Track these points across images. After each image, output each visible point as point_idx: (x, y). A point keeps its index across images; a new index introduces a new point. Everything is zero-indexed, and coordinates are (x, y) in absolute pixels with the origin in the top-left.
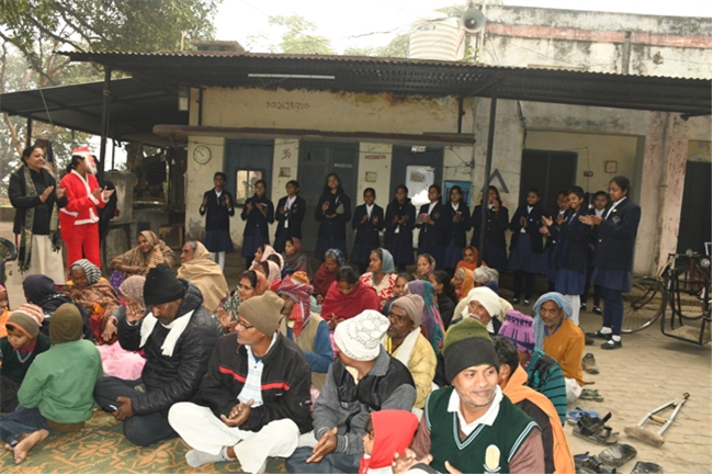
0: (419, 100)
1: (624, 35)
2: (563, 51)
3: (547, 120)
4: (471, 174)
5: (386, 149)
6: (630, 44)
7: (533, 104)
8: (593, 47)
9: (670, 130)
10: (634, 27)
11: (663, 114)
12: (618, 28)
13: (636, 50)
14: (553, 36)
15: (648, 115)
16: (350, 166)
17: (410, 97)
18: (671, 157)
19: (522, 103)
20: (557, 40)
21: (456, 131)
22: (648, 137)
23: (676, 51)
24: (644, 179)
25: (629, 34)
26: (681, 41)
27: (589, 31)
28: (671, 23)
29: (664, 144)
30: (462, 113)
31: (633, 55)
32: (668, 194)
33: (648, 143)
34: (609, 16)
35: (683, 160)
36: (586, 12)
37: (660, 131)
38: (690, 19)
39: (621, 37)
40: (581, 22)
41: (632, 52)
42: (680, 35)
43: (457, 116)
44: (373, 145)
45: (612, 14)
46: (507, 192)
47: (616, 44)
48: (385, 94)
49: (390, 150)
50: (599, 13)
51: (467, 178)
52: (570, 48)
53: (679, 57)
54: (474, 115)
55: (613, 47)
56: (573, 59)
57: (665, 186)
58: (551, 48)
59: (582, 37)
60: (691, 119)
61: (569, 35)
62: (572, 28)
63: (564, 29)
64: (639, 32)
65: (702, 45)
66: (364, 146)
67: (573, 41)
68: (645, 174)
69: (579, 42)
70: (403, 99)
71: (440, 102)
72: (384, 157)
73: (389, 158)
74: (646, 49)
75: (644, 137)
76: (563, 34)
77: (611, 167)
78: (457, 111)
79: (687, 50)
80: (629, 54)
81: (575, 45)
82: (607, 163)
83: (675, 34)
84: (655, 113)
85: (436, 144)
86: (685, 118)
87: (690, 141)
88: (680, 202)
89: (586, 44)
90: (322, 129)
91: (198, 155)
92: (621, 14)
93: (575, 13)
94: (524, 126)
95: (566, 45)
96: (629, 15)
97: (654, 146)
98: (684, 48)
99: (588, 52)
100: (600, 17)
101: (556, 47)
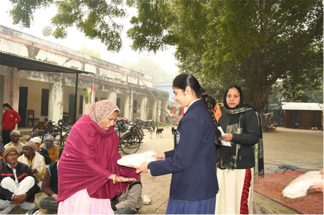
9: (15, 74)
11: (11, 68)
15: (6, 67)
18: (15, 85)
22: (6, 76)
23: (5, 40)
24: (5, 93)
26: (7, 37)
28: (3, 28)
29: (12, 79)
32: (14, 99)
33: (6, 78)
35: (18, 86)
37: (10, 74)
38: (10, 29)
42: (6, 34)
53: (6, 43)
57: (13, 96)
60: (21, 70)
65: (14, 40)
68: (5, 91)
75: (4, 76)
79: (9, 41)
83: (4, 33)
84: (8, 67)
86: (19, 70)
87: (21, 79)
88: (18, 102)
97: (8, 80)
98: (8, 40)
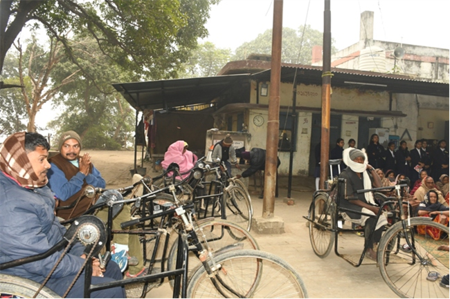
0: (371, 93)
1: (435, 58)
2: (409, 66)
3: (428, 104)
4: (395, 131)
5: (355, 118)
6: (438, 63)
7: (422, 96)
8: (422, 64)
10: (440, 55)
12: (433, 55)
13: (441, 66)
14: (404, 58)
16: (337, 127)
17: (367, 91)
19: (418, 95)
20: (406, 60)
21: (388, 109)
25: (437, 58)
27: (420, 56)
30: (391, 100)
31: (440, 69)
34: (428, 49)
36: (419, 46)
39: (434, 60)
40: (417, 51)
41: (439, 68)
43: (389, 101)
44: (349, 116)
45: (430, 48)
46: (411, 140)
47: (432, 63)
48: (355, 89)
49: (358, 120)
50: (425, 47)
51: (393, 134)
52: (412, 64)
54: (397, 101)
55: (430, 64)
56: (413, 70)
58: (404, 64)
59: (417, 59)
61: (411, 58)
62: (412, 54)
63: (409, 54)
64: (442, 57)
66: (345, 117)
67: (413, 61)
69: (416, 61)
70: (364, 92)
71: (381, 94)
72: (355, 123)
73: (357, 123)
74: (445, 66)
76: (409, 57)
77: (431, 125)
78: (389, 99)
80: (438, 68)
81: (414, 63)
82: (428, 123)
85: (378, 116)
89: (419, 62)
90: (336, 108)
91: (256, 121)
92: (434, 48)
93: (414, 47)
94: (418, 107)
95: (410, 63)
96: (438, 49)
99: (420, 67)
100: (425, 49)
101: (405, 63)
